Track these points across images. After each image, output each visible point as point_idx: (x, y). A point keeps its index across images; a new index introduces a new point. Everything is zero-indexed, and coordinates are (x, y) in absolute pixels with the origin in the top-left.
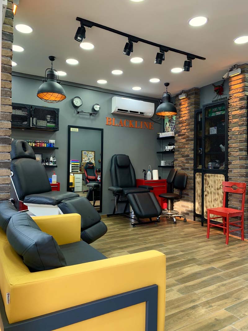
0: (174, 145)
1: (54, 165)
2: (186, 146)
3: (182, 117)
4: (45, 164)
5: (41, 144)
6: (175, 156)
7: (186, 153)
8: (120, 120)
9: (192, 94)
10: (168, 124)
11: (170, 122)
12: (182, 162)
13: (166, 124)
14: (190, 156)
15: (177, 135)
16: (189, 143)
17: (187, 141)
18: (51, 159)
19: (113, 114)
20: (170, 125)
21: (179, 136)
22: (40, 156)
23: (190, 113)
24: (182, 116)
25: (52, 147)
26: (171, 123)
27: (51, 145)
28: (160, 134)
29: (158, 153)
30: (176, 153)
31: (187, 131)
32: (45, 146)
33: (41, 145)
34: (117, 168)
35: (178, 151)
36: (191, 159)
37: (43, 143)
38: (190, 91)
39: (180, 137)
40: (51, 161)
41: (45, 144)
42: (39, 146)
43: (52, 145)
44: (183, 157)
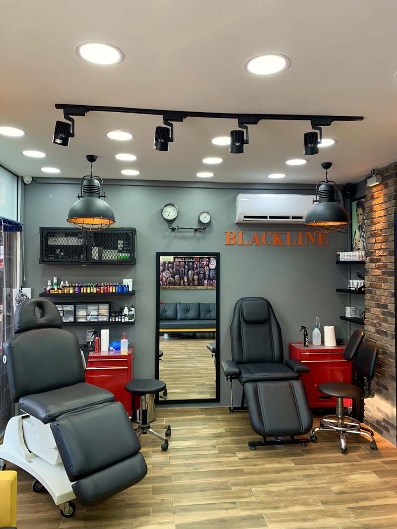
0: (363, 278)
1: (130, 321)
2: (383, 285)
3: (375, 224)
4: (115, 319)
5: (106, 288)
6: (366, 303)
7: (382, 302)
8: (253, 234)
9: (391, 176)
10: (358, 234)
11: (360, 231)
12: (377, 317)
13: (355, 232)
14: (389, 307)
15: (368, 259)
16: (386, 279)
17: (384, 273)
18: (126, 311)
19: (239, 224)
20: (361, 235)
21: (372, 261)
22: (106, 307)
23: (388, 216)
24: (376, 222)
25: (125, 291)
26: (362, 232)
27: (123, 288)
28: (341, 254)
29: (338, 290)
30: (368, 296)
31: (383, 253)
32: (114, 291)
33: (107, 290)
34: (243, 323)
35: (370, 292)
36: (390, 314)
37: (110, 286)
38: (387, 169)
39: (373, 265)
40: (125, 315)
41: (114, 288)
42: (104, 291)
43: (125, 289)
44: (378, 306)
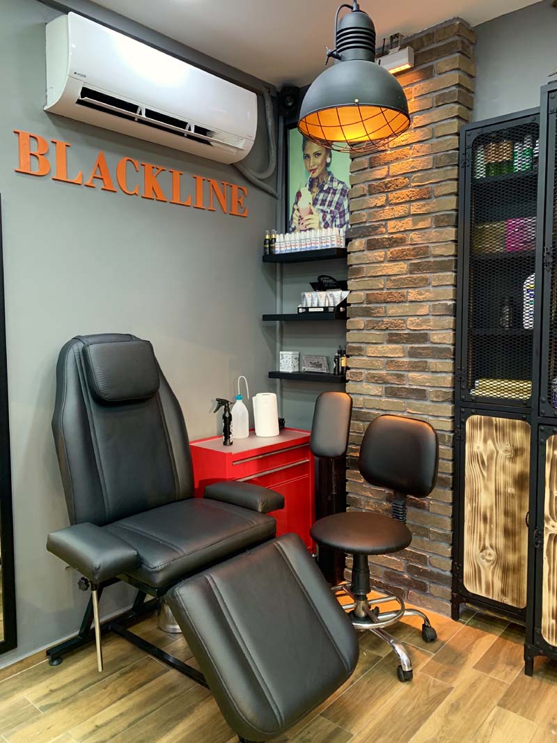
0: (343, 286)
2: (412, 294)
3: (387, 164)
6: (350, 337)
7: (411, 324)
8: (93, 154)
9: (447, 50)
10: (307, 197)
11: (316, 190)
12: (390, 362)
13: (299, 195)
14: (435, 337)
15: (358, 244)
16: (427, 279)
17: (415, 268)
19: (56, 116)
20: (315, 202)
21: (372, 246)
23: (435, 141)
24: (388, 158)
26: (321, 191)
30: (357, 322)
31: (415, 224)
35: (367, 313)
36: (438, 353)
38: (430, 35)
39: (379, 254)
44: (393, 339)
